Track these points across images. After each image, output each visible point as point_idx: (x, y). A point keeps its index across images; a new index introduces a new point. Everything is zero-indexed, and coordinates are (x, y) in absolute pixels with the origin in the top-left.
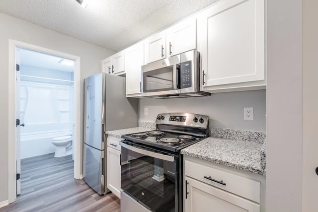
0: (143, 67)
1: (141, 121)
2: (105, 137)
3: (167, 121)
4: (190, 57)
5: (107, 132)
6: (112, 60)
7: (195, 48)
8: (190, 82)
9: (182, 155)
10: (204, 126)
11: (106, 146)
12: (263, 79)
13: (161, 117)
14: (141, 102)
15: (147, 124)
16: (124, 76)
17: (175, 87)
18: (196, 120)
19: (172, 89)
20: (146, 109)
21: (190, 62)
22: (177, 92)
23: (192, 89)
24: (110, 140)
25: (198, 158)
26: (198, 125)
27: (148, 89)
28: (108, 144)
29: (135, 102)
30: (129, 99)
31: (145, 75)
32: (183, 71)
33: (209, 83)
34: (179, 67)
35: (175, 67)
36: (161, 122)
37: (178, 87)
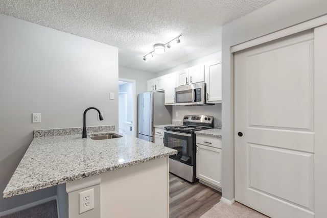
0: (176, 88)
1: (174, 120)
2: (153, 128)
3: (190, 120)
4: (201, 86)
5: (154, 126)
6: (154, 81)
7: (203, 80)
8: (201, 99)
9: (195, 134)
10: (210, 122)
11: (153, 134)
12: (221, 99)
13: (186, 118)
14: (173, 108)
15: (177, 122)
16: (163, 92)
17: (193, 101)
18: (206, 119)
19: (192, 102)
20: (177, 113)
21: (201, 89)
22: (195, 103)
23: (202, 102)
24: (156, 131)
26: (207, 122)
27: (178, 101)
28: (156, 133)
29: (170, 108)
30: (166, 106)
31: (177, 93)
32: (197, 93)
33: (211, 99)
34: (195, 90)
35: (193, 90)
36: (186, 120)
37: (195, 101)
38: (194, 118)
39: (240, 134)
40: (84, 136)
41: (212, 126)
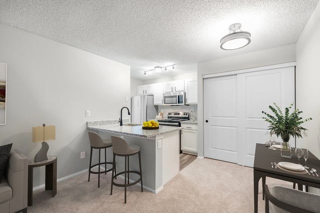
0: (164, 94)
3: (172, 115)
4: (182, 93)
6: (145, 87)
7: (184, 90)
8: (182, 102)
9: (180, 123)
10: (187, 116)
13: (170, 114)
16: (153, 96)
18: (184, 114)
19: (176, 103)
20: (162, 111)
21: (182, 95)
22: (178, 104)
23: (183, 104)
25: (185, 123)
26: (185, 116)
27: (165, 102)
29: (157, 107)
30: (155, 105)
31: (165, 97)
32: (180, 98)
33: (188, 102)
34: (179, 96)
35: (177, 97)
36: (170, 116)
37: (179, 103)
38: (176, 114)
39: (207, 121)
40: (121, 125)
41: (188, 118)
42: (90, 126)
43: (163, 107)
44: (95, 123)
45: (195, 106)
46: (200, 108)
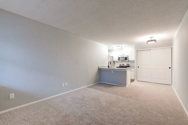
1: (115, 66)
3: (122, 65)
23: (127, 60)
33: (130, 60)
34: (125, 57)
37: (125, 60)
38: (123, 65)
41: (129, 66)
42: (99, 68)
43: (117, 62)
44: (100, 67)
45: (133, 61)
46: (135, 62)
